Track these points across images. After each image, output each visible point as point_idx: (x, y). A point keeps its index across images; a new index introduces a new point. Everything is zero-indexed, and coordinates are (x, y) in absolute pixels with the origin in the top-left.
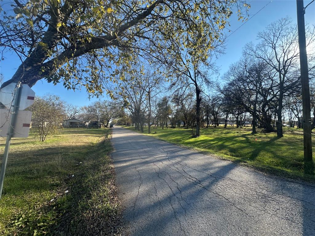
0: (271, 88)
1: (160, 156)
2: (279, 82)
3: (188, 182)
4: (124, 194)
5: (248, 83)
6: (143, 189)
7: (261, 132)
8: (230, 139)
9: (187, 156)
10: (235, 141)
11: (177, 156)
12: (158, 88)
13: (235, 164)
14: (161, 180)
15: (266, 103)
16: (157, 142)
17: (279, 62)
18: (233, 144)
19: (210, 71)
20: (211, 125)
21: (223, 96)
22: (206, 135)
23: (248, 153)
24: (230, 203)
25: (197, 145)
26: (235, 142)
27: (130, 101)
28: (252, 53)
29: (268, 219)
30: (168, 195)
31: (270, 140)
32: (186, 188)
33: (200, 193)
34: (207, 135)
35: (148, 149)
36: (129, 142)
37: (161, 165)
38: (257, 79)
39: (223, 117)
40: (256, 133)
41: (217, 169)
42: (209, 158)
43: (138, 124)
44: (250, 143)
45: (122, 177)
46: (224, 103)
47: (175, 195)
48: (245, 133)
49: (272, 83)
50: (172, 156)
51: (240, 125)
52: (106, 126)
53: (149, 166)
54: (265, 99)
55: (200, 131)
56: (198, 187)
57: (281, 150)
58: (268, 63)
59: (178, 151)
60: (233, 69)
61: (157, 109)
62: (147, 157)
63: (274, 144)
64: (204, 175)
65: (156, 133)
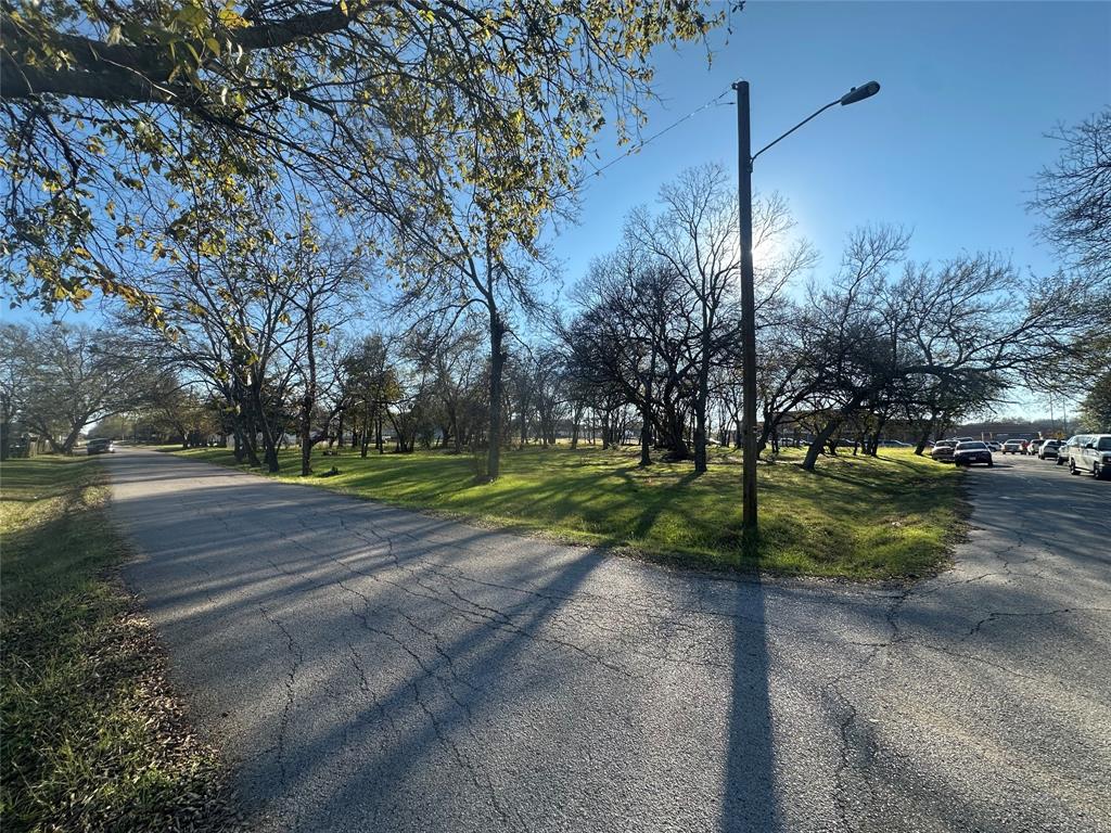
0: (685, 341)
1: (363, 555)
2: (701, 327)
3: (469, 627)
4: (225, 715)
5: (635, 320)
6: (306, 681)
7: (660, 461)
8: (589, 484)
9: (462, 545)
10: (601, 487)
11: (428, 550)
12: (349, 298)
13: (601, 552)
14: (377, 638)
15: (673, 379)
16: (346, 507)
17: (703, 274)
18: (595, 497)
19: (536, 270)
20: (531, 441)
21: (568, 350)
22: (519, 473)
23: (631, 521)
24: (590, 658)
25: (492, 507)
26: (600, 492)
27: (210, 337)
28: (646, 237)
29: (672, 673)
30: (409, 679)
31: (681, 483)
32: (465, 644)
33: (509, 648)
34: (522, 473)
35: (311, 535)
36: (214, 515)
37: (368, 587)
38: (656, 311)
39: (568, 417)
40: (650, 464)
41: (554, 574)
42: (530, 545)
43: (253, 438)
44: (636, 491)
45: (202, 658)
46: (572, 374)
47: (430, 674)
48: (625, 465)
49: (688, 328)
50: (410, 552)
51: (612, 442)
52: (66, 449)
53: (321, 597)
54: (672, 369)
55: (501, 460)
56: (502, 634)
57: (701, 506)
58: (681, 274)
59: (431, 532)
60: (598, 273)
61: (339, 380)
62: (306, 564)
63: (686, 493)
64: (518, 597)
65: (335, 473)
